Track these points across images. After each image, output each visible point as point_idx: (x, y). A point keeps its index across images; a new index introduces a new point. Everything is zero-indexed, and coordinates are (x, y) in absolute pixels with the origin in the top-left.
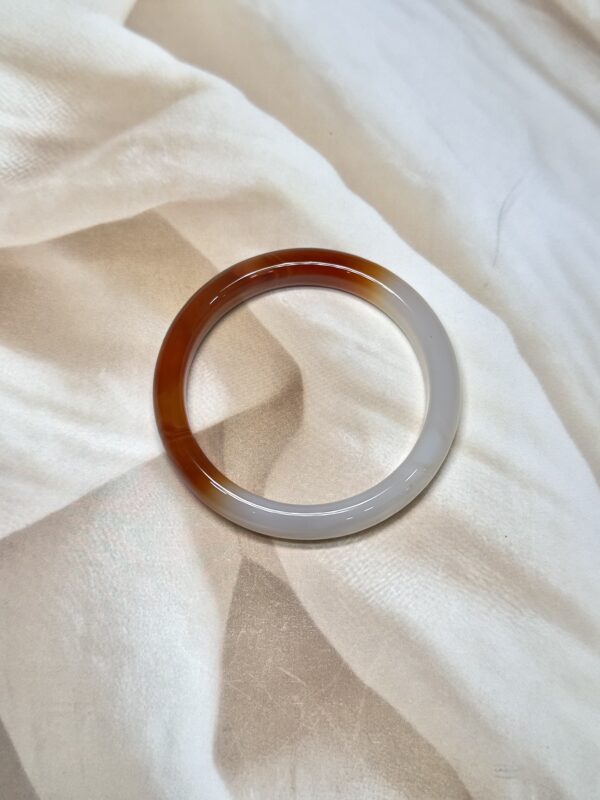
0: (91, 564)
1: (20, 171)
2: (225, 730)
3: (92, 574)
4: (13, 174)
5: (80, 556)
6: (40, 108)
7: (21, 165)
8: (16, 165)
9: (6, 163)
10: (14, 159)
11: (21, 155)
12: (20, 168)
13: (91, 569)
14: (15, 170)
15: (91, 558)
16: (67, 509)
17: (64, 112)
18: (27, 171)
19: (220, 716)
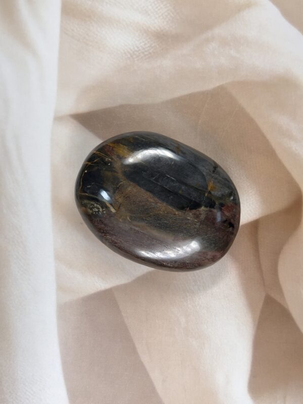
1: (146, 53)
2: (253, 377)
4: (142, 55)
6: (156, 10)
7: (146, 50)
8: (144, 49)
9: (138, 48)
10: (141, 45)
11: (146, 42)
12: (146, 51)
14: (143, 53)
17: (171, 14)
18: (150, 53)
19: (251, 371)
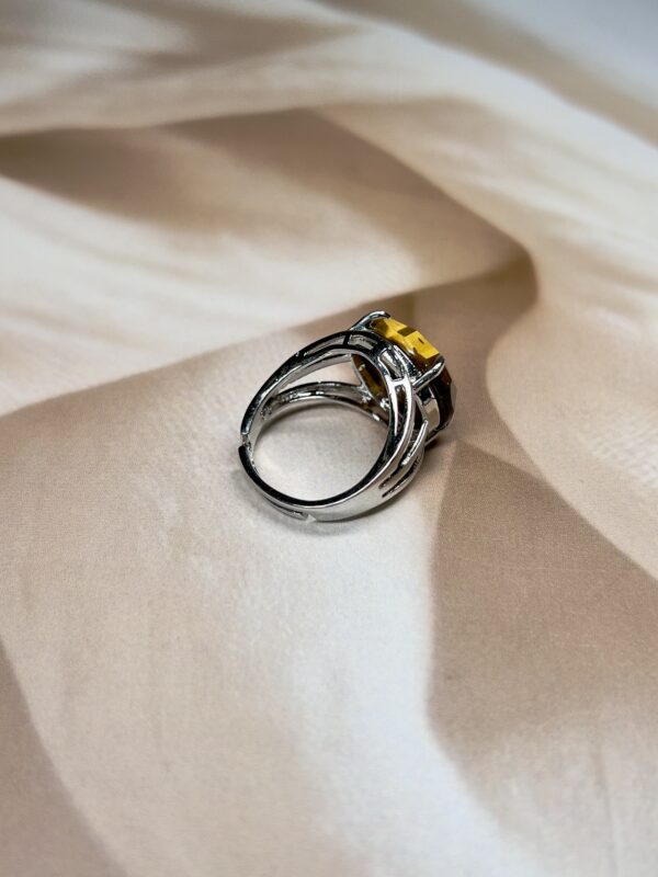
0: (194, 436)
2: (449, 678)
3: (197, 449)
5: (177, 427)
13: (194, 442)
15: (195, 430)
16: (160, 371)
19: (436, 656)
